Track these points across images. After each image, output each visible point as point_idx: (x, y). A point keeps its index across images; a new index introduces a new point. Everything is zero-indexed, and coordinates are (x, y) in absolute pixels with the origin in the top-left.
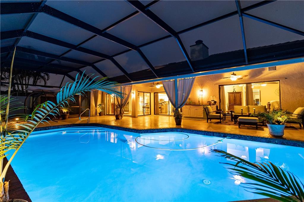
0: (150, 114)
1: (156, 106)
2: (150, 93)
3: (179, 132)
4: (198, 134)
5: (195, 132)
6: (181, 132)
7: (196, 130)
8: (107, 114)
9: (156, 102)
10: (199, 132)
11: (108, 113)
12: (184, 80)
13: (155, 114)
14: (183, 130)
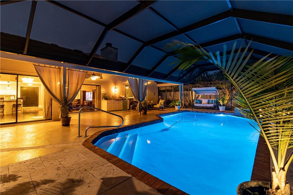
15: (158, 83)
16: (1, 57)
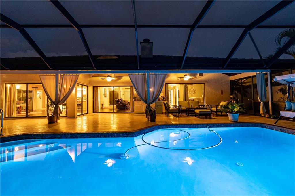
0: (88, 113)
1: (94, 102)
2: (88, 87)
3: (165, 128)
4: (184, 128)
5: (181, 126)
6: (167, 128)
7: (182, 125)
8: (5, 117)
9: (94, 98)
10: (185, 125)
11: (8, 114)
12: (155, 74)
13: (93, 112)
14: (169, 126)
15: (230, 75)
16: (1, 74)
